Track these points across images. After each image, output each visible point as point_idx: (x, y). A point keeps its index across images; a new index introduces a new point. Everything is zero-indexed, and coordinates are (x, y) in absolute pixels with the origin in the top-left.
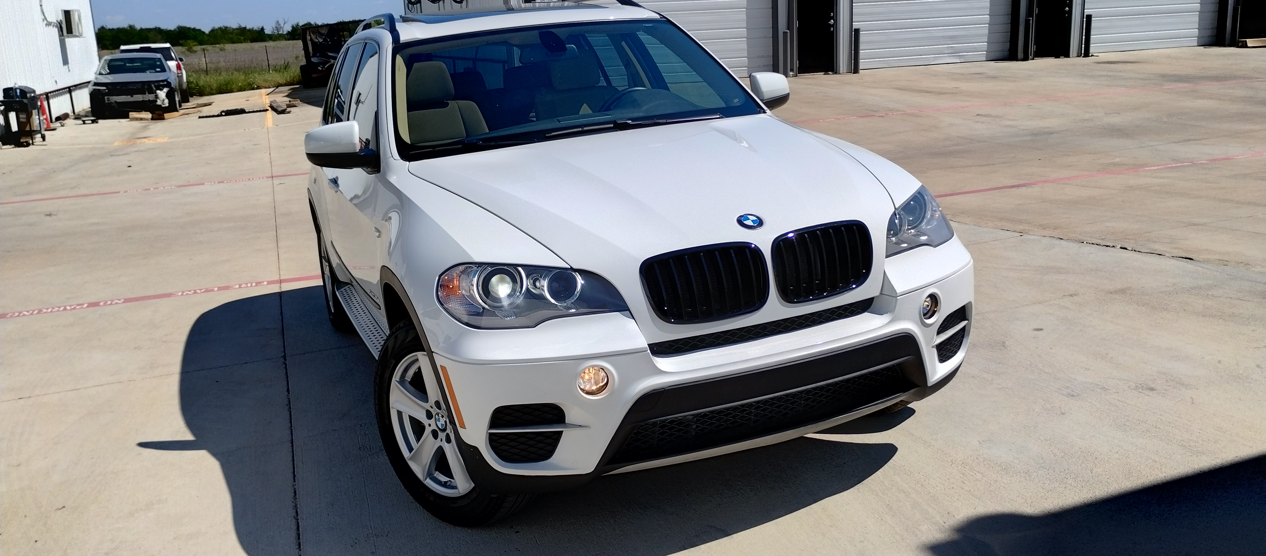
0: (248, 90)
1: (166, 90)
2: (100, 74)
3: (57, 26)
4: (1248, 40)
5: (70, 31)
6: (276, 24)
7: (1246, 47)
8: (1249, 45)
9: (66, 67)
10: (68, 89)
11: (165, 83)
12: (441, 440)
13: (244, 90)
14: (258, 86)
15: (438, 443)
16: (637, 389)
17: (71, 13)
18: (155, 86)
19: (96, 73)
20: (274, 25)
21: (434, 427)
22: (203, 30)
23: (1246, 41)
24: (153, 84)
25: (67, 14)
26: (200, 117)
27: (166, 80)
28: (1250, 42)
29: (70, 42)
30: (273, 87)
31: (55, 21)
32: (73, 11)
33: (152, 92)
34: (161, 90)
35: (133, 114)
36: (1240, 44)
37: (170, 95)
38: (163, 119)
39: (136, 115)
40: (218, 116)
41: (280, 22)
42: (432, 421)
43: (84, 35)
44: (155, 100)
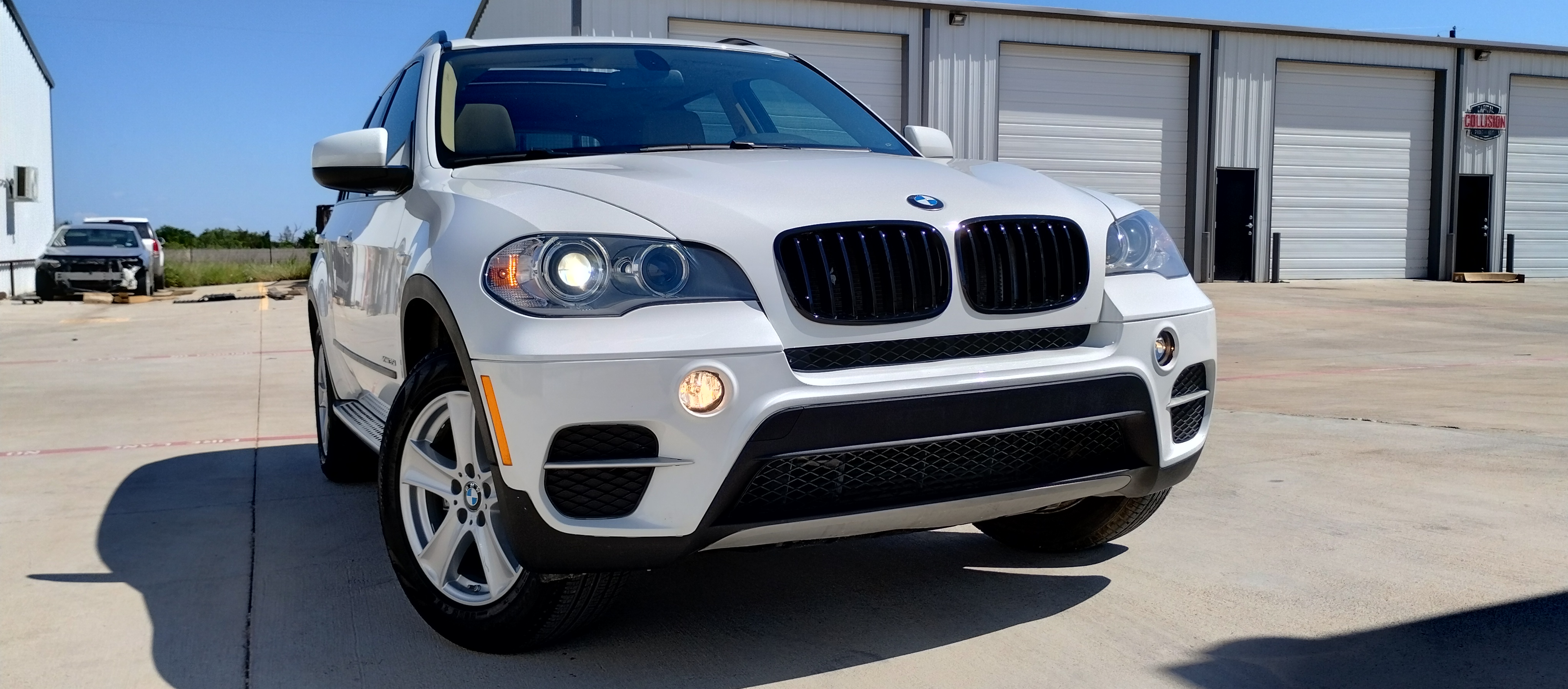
0: (241, 283)
1: (135, 269)
2: (53, 246)
3: (5, 186)
4: (1465, 273)
5: (21, 192)
6: (285, 230)
7: (1465, 281)
8: (1467, 279)
9: (11, 237)
10: (9, 264)
11: (136, 260)
12: (471, 523)
13: (236, 283)
14: (254, 279)
15: (466, 527)
16: (766, 405)
17: (27, 171)
18: (122, 263)
19: (47, 245)
20: (282, 231)
21: (461, 505)
22: (193, 232)
23: (1464, 274)
24: (120, 260)
25: (21, 172)
26: (175, 302)
27: (137, 257)
28: (1468, 276)
29: (20, 207)
30: (274, 281)
31: (5, 179)
32: (28, 167)
33: (116, 269)
34: (129, 268)
35: (88, 295)
36: (1457, 278)
37: (140, 276)
38: (127, 303)
39: (92, 296)
40: (199, 301)
41: (290, 229)
42: (460, 497)
43: (39, 199)
44: (120, 280)
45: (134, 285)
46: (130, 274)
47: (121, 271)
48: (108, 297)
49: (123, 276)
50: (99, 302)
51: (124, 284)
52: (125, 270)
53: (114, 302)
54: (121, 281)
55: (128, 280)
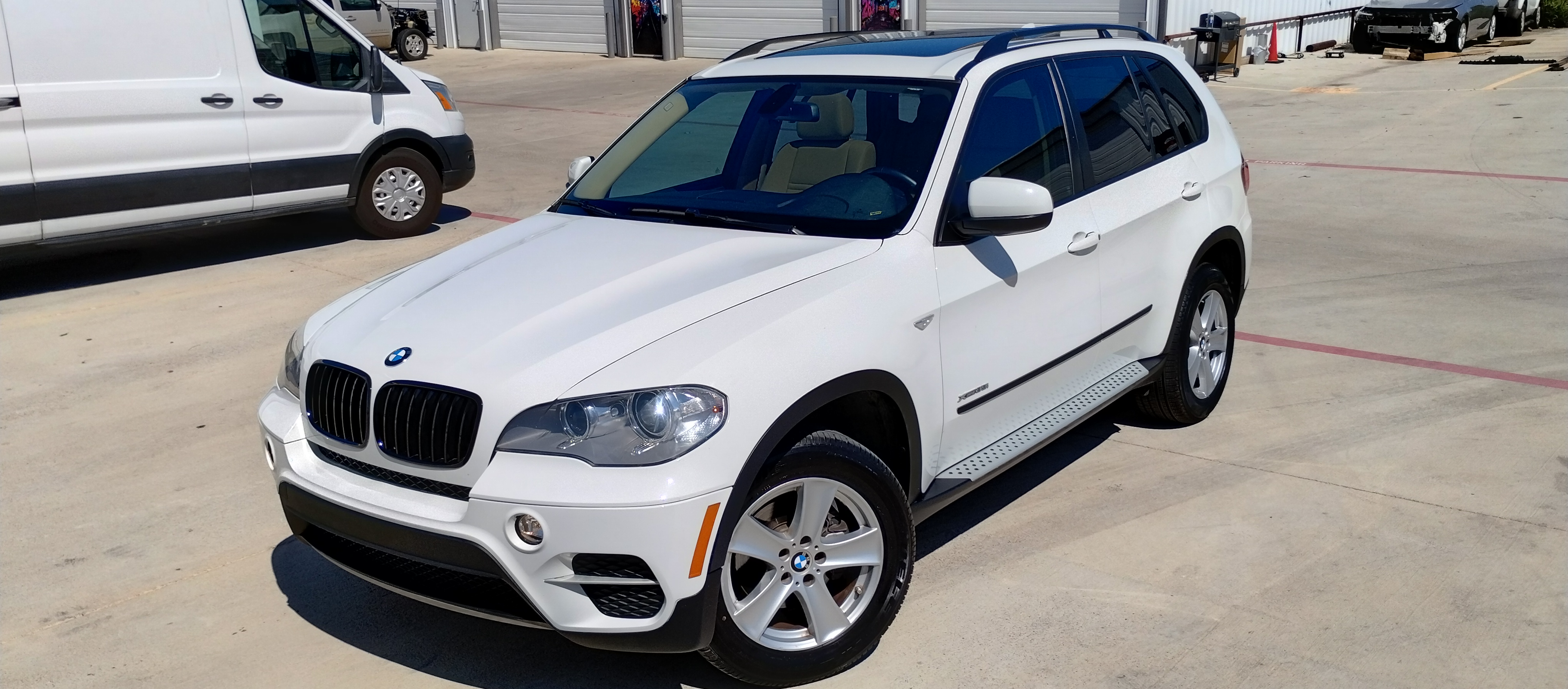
1: (1448, 22)
11: (1450, 12)
24: (1433, 13)
26: (1462, 63)
33: (1428, 23)
34: (1441, 21)
35: (1388, 51)
37: (1453, 29)
38: (1427, 59)
39: (1391, 51)
40: (1485, 63)
44: (1428, 33)
45: (1443, 39)
46: (1439, 27)
47: (1432, 24)
48: (1406, 53)
49: (1431, 30)
50: (1396, 58)
51: (1432, 37)
52: (1436, 23)
53: (1409, 58)
54: (1429, 35)
55: (1437, 33)
